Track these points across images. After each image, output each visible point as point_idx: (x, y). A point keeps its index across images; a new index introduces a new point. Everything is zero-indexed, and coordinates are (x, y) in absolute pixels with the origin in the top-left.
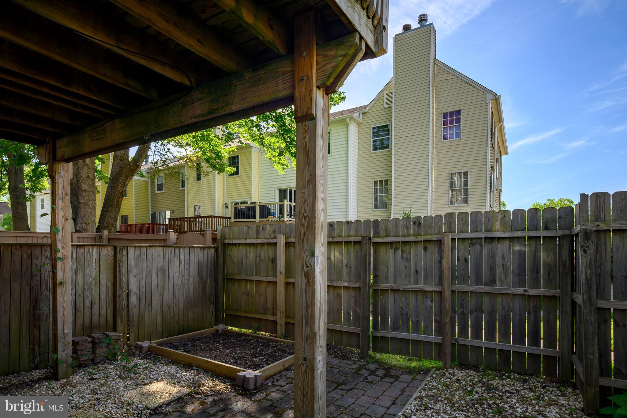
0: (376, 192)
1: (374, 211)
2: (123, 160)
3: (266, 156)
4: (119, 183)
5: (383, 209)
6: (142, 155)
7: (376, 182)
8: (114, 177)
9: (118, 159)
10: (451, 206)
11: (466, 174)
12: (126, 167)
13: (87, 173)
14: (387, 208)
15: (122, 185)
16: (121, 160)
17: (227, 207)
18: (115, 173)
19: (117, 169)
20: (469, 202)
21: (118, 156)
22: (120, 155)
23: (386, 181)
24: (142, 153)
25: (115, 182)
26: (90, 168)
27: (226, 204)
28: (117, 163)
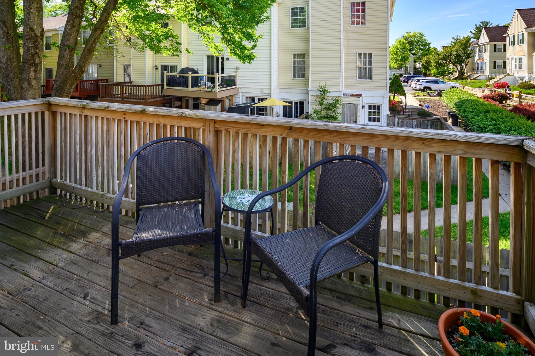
0: (294, 64)
1: (293, 80)
2: (68, 68)
3: (202, 42)
4: (64, 92)
5: (301, 78)
6: (87, 61)
7: (295, 55)
8: (59, 87)
9: (63, 67)
10: (358, 81)
11: (370, 55)
12: (71, 75)
13: (33, 95)
14: (304, 78)
15: (67, 93)
16: (65, 69)
17: (157, 69)
18: (59, 82)
19: (61, 78)
20: (373, 78)
21: (63, 65)
22: (65, 64)
23: (303, 55)
24: (87, 58)
25: (59, 91)
26: (36, 89)
27: (156, 66)
28: (62, 71)
